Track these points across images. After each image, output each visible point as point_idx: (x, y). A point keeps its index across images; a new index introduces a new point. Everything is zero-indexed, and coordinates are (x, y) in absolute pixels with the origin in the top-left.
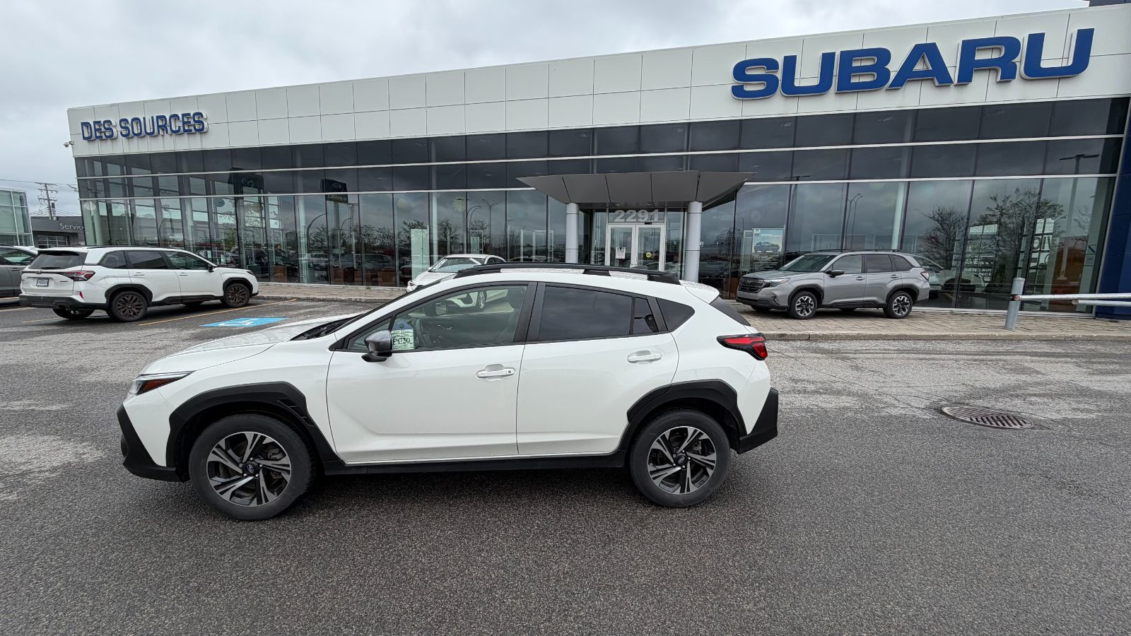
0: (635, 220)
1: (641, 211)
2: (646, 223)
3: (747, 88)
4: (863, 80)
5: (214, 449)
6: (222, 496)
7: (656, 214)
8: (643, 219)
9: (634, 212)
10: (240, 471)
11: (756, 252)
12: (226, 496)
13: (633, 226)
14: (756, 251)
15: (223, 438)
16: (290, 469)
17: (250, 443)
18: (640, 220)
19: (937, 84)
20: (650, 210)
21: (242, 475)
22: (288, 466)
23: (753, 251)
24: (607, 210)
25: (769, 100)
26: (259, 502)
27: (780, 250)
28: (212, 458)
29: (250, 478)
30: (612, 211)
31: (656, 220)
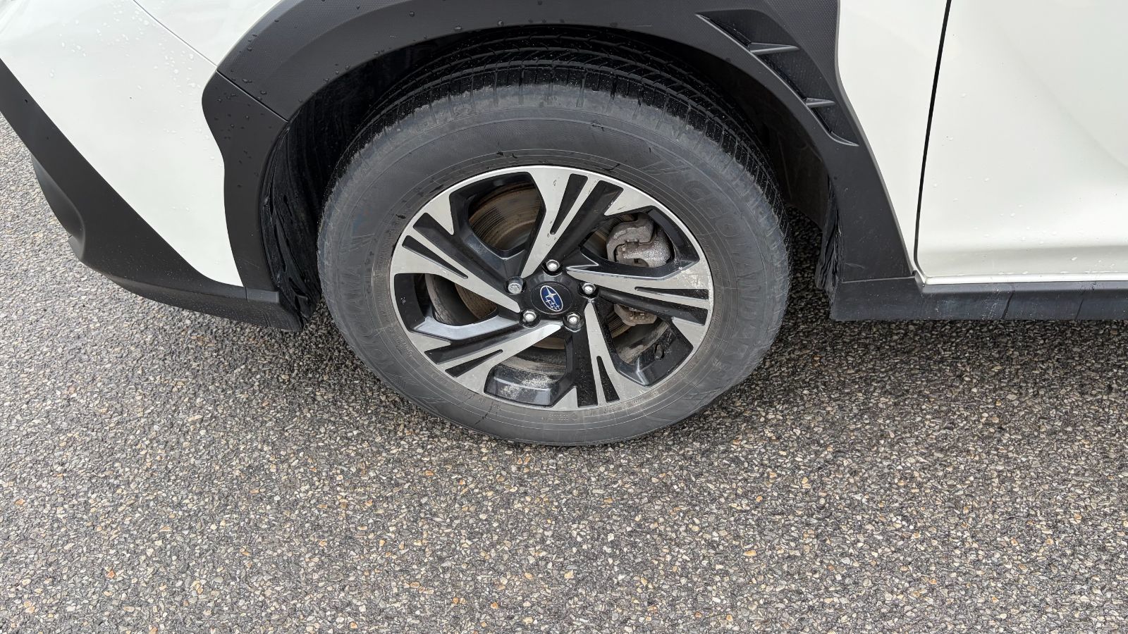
5: (409, 231)
6: (457, 379)
10: (515, 307)
12: (474, 381)
15: (440, 189)
16: (708, 304)
17: (552, 206)
21: (521, 315)
22: (702, 294)
26: (587, 397)
28: (404, 262)
29: (552, 327)
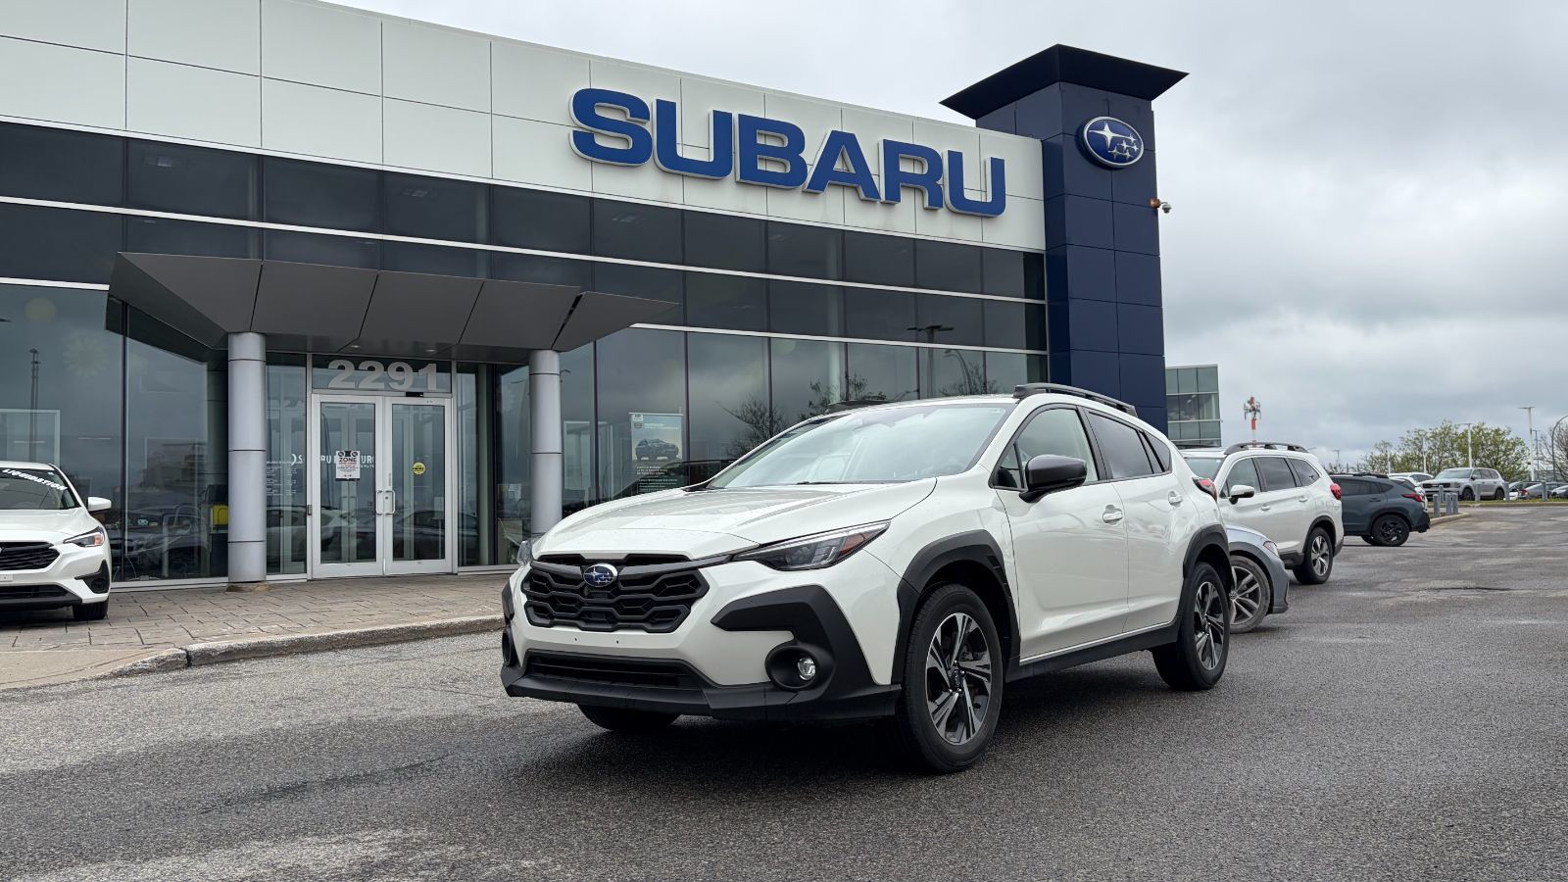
0: (382, 386)
1: (393, 366)
2: (409, 394)
3: (600, 141)
4: (772, 168)
7: (431, 377)
8: (401, 383)
9: (379, 366)
11: (639, 460)
13: (378, 400)
14: (639, 457)
18: (395, 386)
19: (863, 196)
20: (417, 366)
23: (634, 457)
24: (309, 363)
25: (635, 170)
27: (680, 456)
30: (322, 362)
31: (432, 386)
